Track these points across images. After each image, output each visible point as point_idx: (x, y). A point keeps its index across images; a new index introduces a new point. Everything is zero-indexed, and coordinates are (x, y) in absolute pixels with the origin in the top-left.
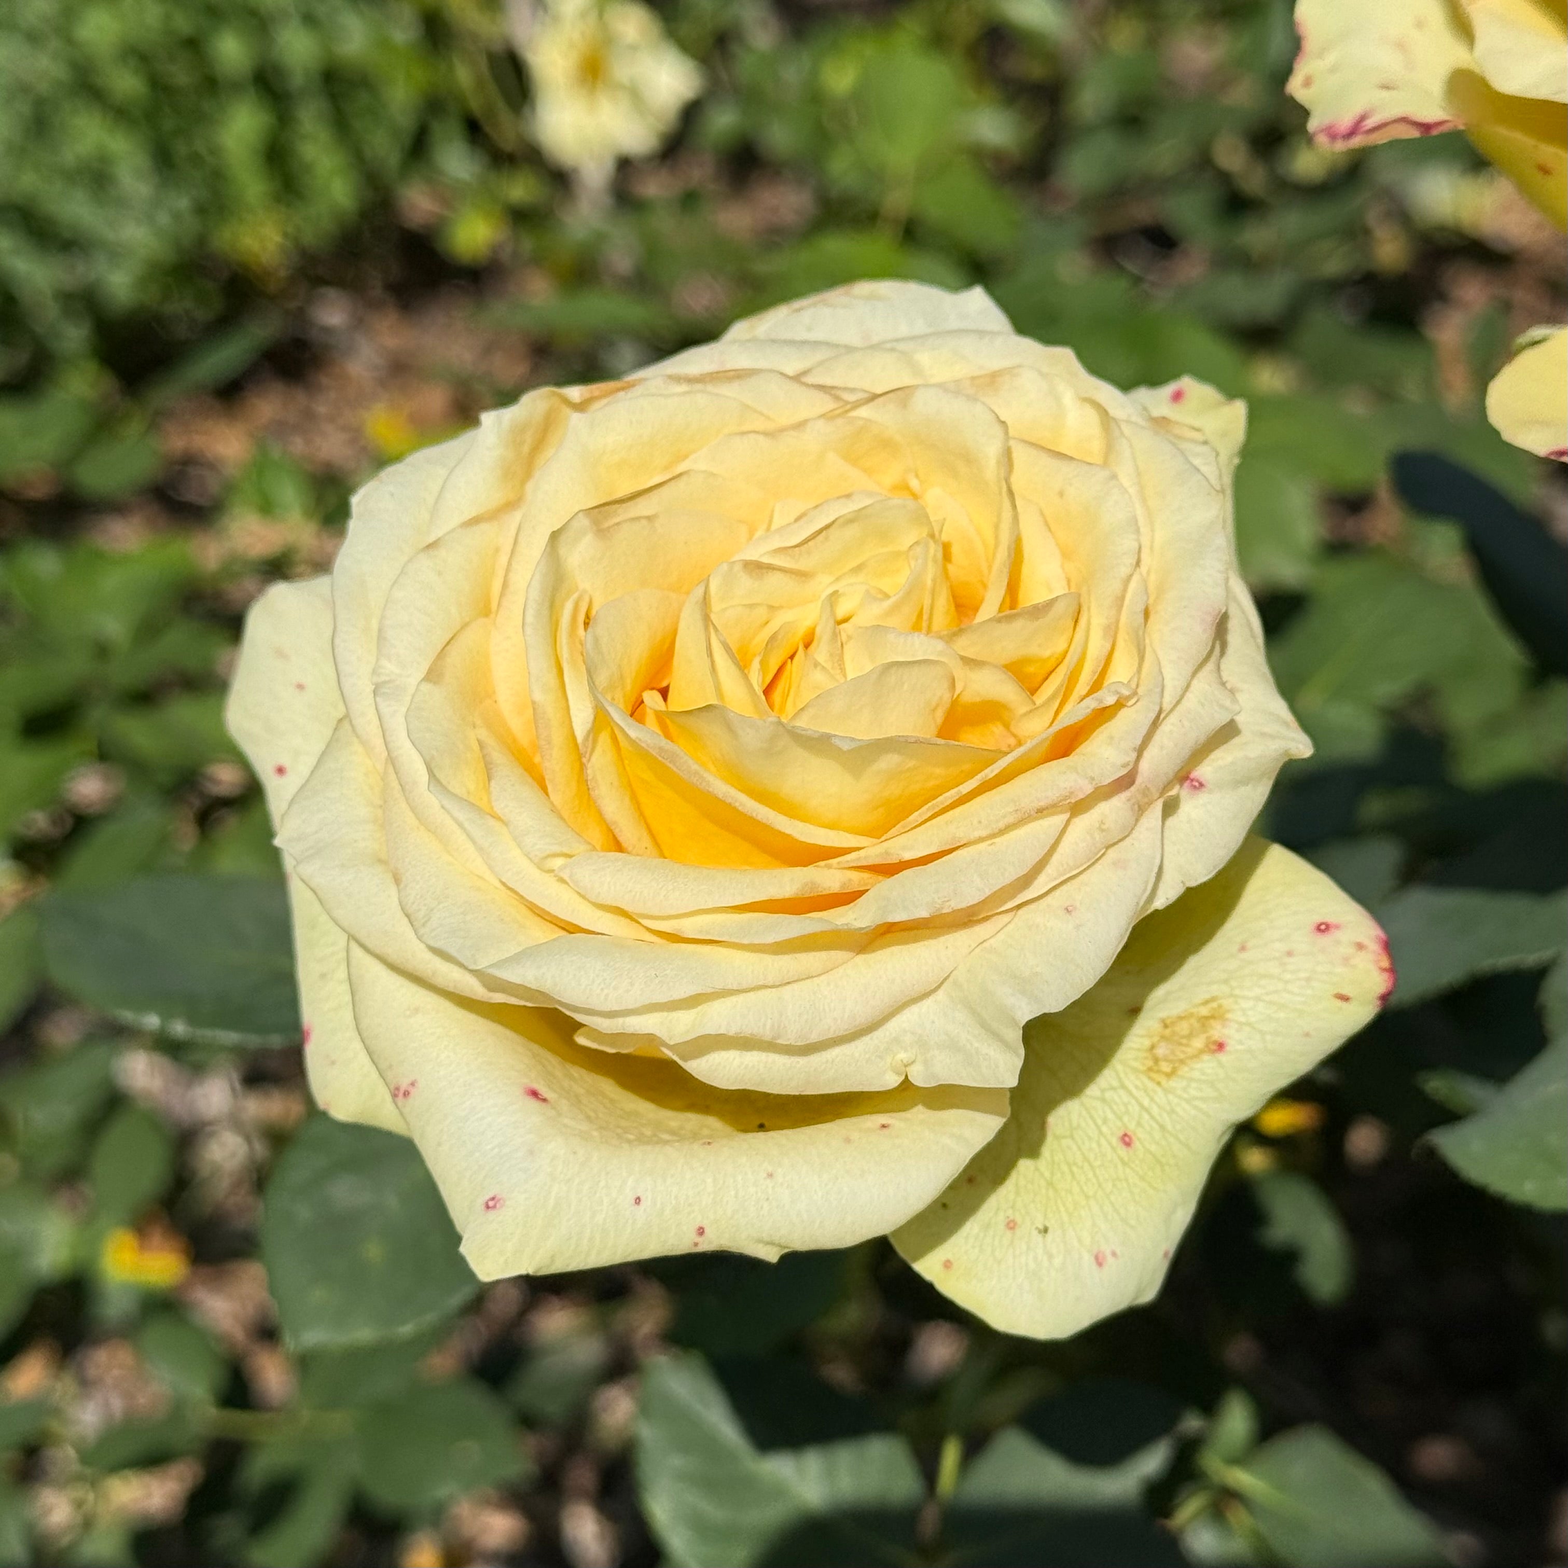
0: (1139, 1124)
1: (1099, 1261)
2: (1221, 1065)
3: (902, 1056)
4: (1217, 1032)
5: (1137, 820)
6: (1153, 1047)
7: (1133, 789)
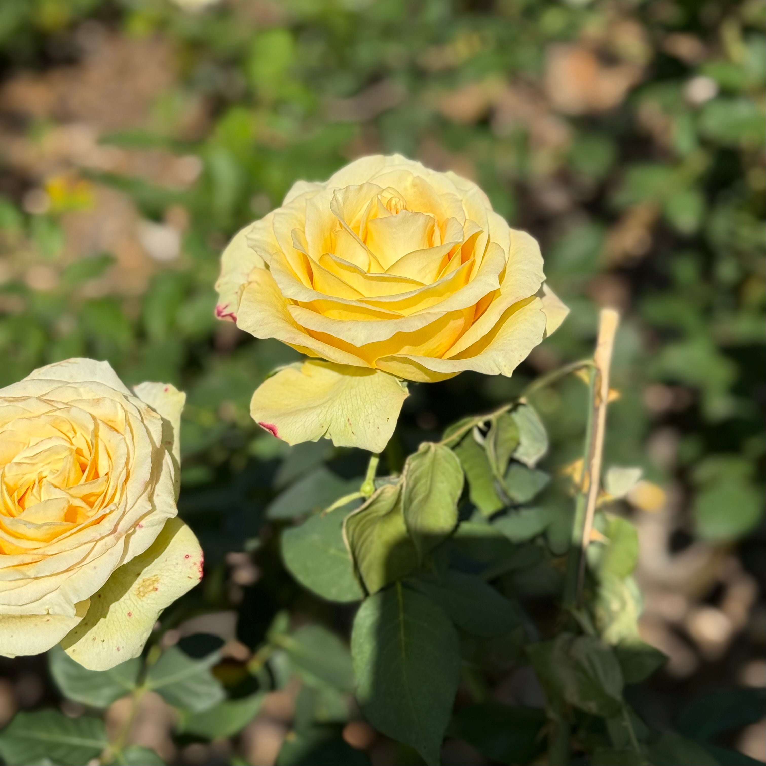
0: (134, 610)
1: (118, 649)
2: (156, 594)
3: (47, 607)
4: (156, 585)
5: (117, 542)
6: (139, 588)
7: (116, 533)
